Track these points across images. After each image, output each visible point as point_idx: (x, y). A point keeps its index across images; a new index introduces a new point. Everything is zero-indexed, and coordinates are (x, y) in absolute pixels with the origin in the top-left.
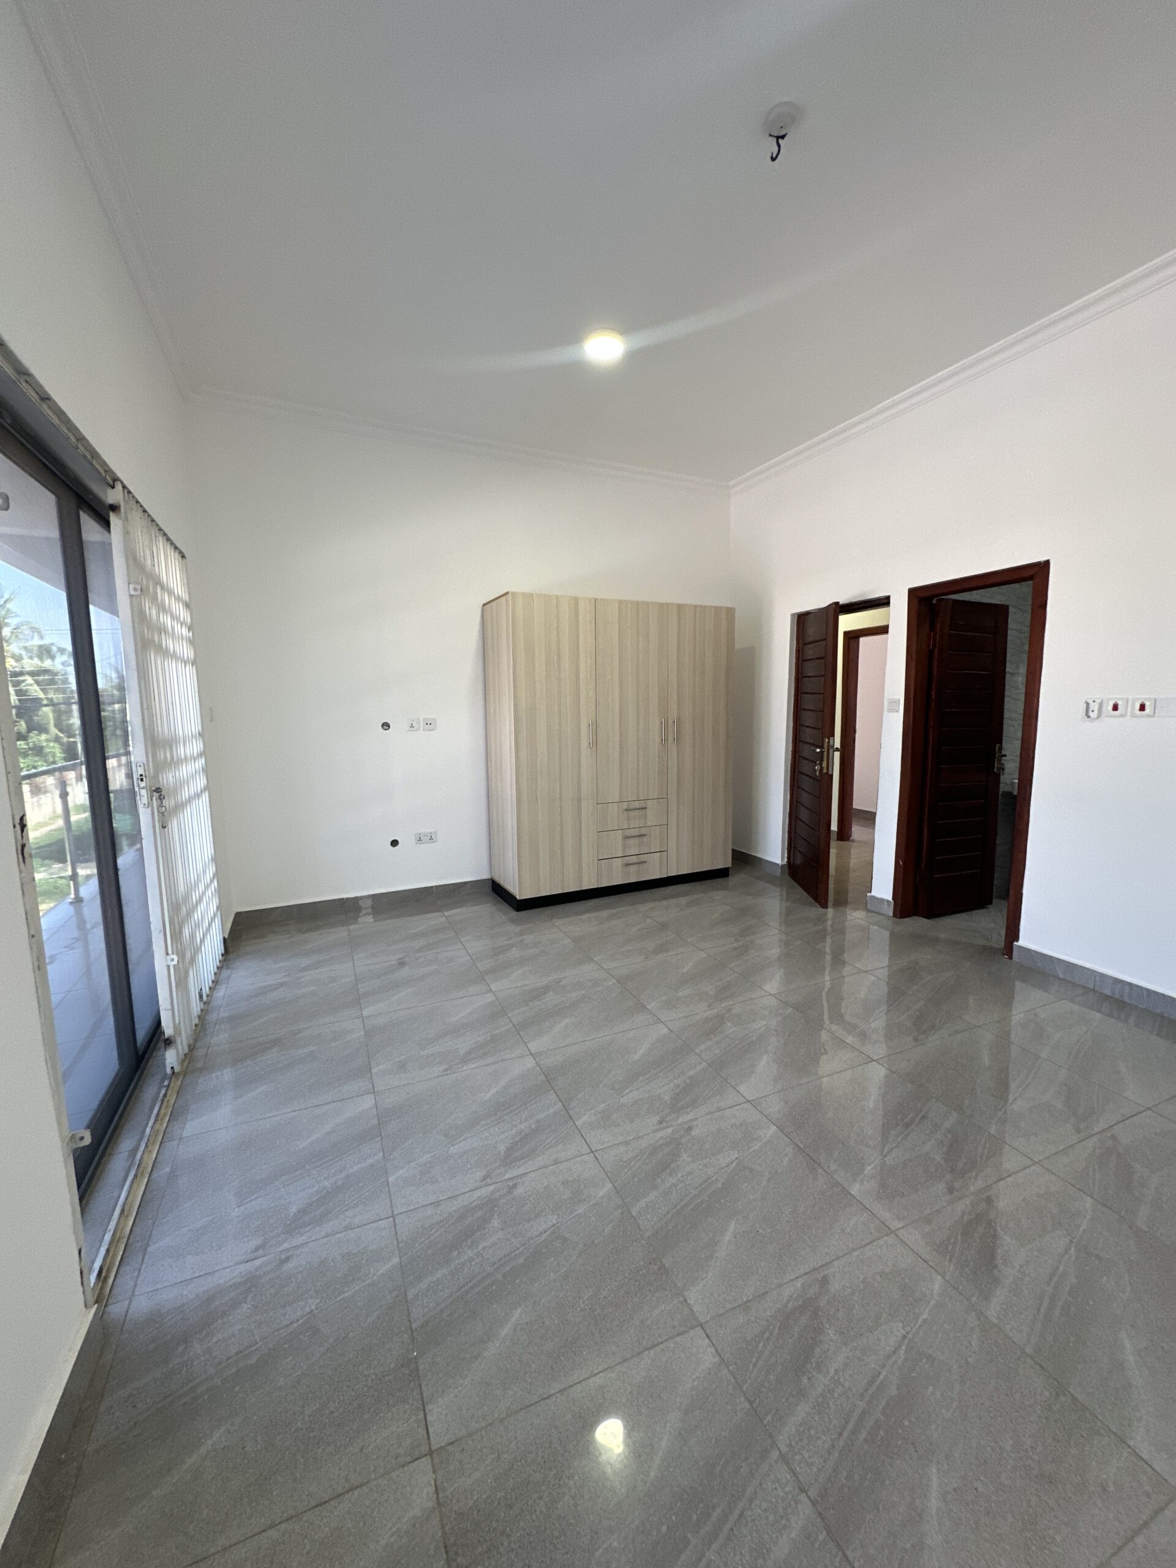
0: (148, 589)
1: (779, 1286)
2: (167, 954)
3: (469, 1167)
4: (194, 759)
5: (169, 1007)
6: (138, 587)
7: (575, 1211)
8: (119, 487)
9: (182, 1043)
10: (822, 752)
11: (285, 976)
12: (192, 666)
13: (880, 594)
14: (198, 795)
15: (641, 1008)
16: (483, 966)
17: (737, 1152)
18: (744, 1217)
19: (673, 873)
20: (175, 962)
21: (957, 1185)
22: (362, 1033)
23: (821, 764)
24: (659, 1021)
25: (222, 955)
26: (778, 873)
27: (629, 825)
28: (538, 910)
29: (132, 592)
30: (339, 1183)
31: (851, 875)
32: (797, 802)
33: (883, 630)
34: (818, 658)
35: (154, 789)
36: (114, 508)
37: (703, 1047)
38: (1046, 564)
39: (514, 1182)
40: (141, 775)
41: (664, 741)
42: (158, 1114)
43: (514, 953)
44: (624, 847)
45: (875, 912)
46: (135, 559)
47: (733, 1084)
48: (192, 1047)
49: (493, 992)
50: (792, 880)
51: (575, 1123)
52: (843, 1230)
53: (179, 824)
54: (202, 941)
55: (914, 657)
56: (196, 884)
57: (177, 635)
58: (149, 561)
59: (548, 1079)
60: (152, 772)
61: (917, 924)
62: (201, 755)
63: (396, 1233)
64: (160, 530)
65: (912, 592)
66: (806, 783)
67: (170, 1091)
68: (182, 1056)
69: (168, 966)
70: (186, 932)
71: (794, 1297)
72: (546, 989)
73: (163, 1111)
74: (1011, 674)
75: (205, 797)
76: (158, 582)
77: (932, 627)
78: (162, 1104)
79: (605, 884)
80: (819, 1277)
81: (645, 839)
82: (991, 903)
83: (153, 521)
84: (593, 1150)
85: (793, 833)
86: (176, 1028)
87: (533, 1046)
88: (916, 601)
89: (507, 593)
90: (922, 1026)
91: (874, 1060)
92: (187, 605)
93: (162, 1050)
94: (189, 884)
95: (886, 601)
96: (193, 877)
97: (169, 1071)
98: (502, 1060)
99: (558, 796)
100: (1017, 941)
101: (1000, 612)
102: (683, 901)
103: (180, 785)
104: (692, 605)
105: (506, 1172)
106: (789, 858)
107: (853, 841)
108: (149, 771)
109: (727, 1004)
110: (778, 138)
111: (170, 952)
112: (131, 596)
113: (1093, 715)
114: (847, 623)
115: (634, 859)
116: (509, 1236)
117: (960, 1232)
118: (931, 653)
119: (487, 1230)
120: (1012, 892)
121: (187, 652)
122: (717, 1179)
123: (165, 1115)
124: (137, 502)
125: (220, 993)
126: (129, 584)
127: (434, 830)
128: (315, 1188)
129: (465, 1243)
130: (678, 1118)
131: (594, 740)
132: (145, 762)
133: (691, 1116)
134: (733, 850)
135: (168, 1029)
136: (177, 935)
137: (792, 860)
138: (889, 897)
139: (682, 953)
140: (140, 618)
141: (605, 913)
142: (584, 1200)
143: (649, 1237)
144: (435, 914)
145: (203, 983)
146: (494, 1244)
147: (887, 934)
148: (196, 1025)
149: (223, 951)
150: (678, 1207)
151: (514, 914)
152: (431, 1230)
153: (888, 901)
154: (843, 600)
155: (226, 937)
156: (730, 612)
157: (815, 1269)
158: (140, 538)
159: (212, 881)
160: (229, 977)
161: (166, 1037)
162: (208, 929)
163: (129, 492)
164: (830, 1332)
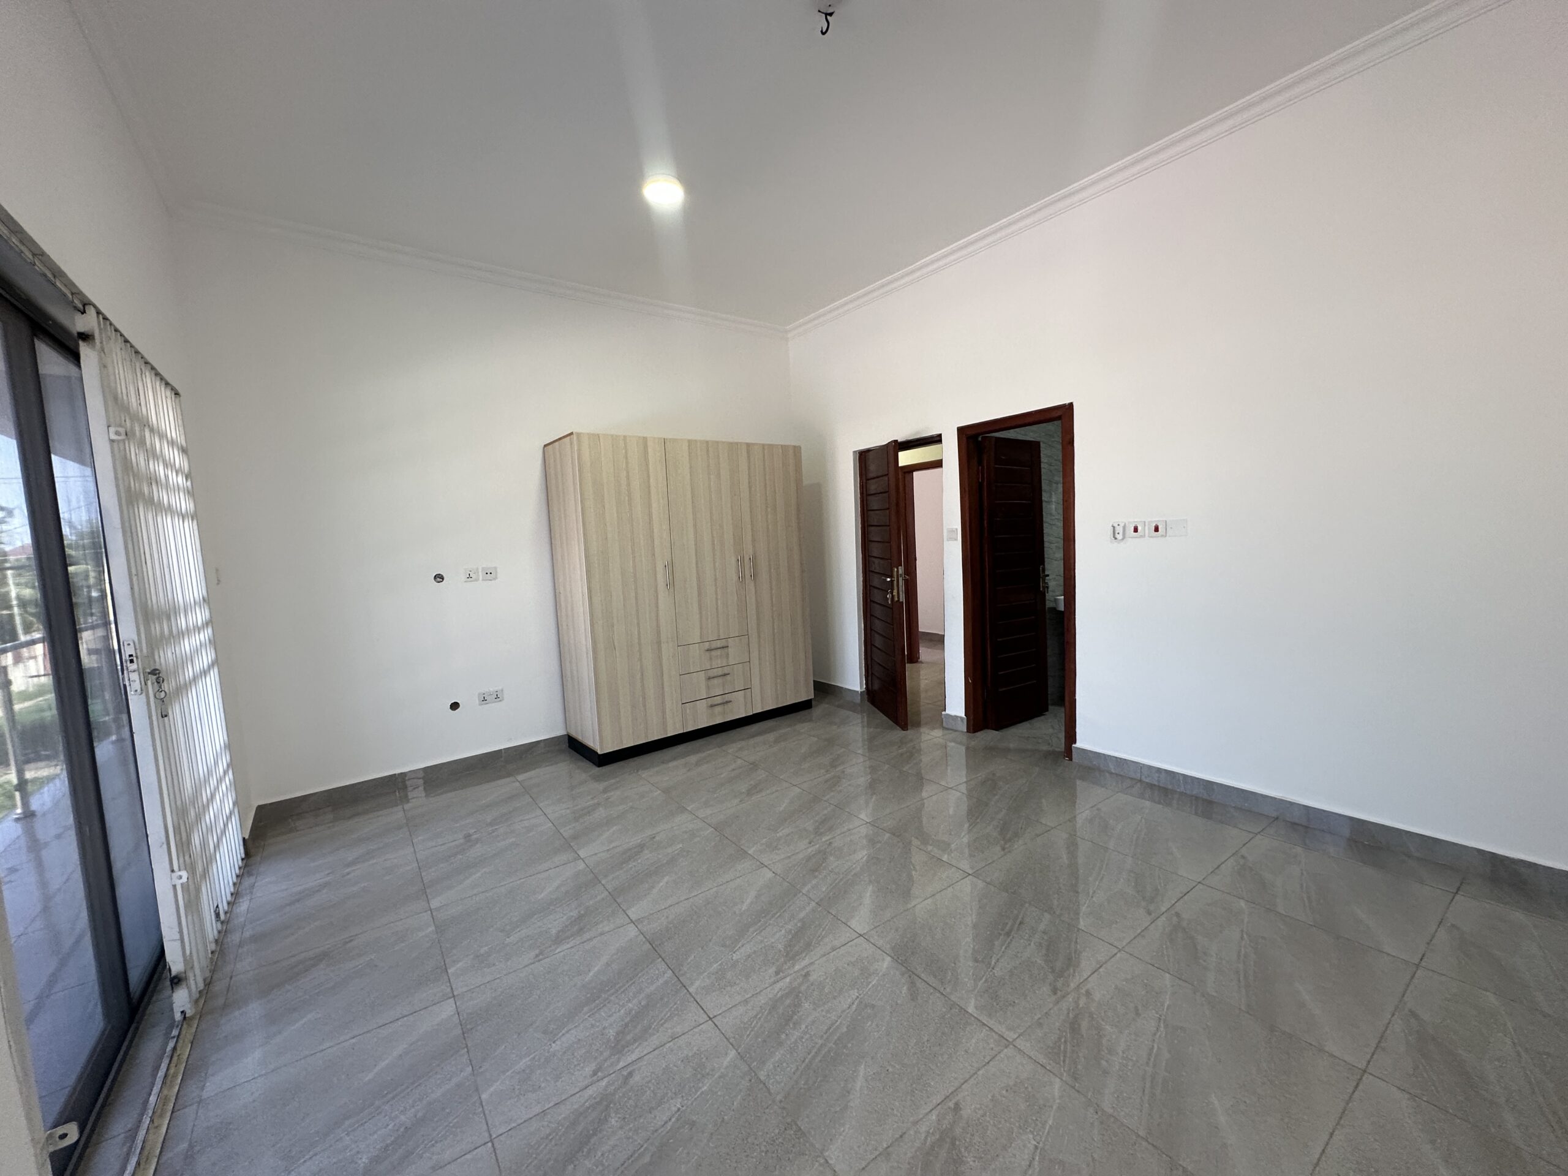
0: (134, 434)
1: (915, 1123)
2: (173, 871)
3: (576, 1063)
4: (198, 629)
5: (178, 936)
6: (122, 430)
7: (700, 1088)
8: (91, 311)
9: (196, 981)
10: (892, 581)
11: (329, 874)
12: (192, 520)
13: (933, 432)
14: (205, 673)
15: (743, 854)
16: (567, 831)
17: (856, 991)
18: (872, 1058)
19: (758, 709)
20: (184, 879)
21: (1059, 984)
22: (432, 928)
23: (892, 593)
24: (763, 865)
25: (242, 859)
26: (858, 700)
27: (711, 665)
28: (621, 763)
29: (113, 437)
30: (420, 1115)
31: (923, 695)
32: (871, 630)
33: (938, 464)
34: (881, 493)
35: (148, 670)
36: (85, 337)
37: (809, 886)
38: (1071, 405)
39: (629, 1070)
40: (131, 656)
41: (741, 579)
42: (166, 1076)
43: (601, 813)
44: (708, 688)
45: (951, 730)
46: (116, 398)
47: (844, 920)
48: (208, 981)
49: (582, 859)
50: (871, 705)
51: (688, 991)
52: (966, 1051)
53: (183, 713)
54: (217, 847)
55: (967, 489)
56: (207, 781)
57: (172, 486)
58: (133, 400)
59: (655, 945)
60: (145, 651)
61: (989, 736)
62: (207, 624)
63: (497, 1160)
64: (146, 363)
65: (961, 431)
66: (878, 611)
67: (181, 1041)
68: (196, 995)
69: (174, 886)
70: (196, 839)
71: (931, 1131)
72: (641, 847)
73: (172, 1071)
74: (1046, 502)
75: (214, 674)
76: (145, 424)
77: (980, 463)
78: (170, 1061)
79: (690, 728)
80: (951, 1104)
81: (728, 677)
82: (1047, 710)
83: (137, 352)
84: (711, 1016)
85: (869, 658)
86: (188, 961)
87: (634, 913)
88: (965, 439)
89: (572, 434)
90: (1007, 835)
91: (970, 875)
92: (184, 451)
93: (168, 992)
94: (197, 781)
95: (938, 438)
96: (202, 770)
97: (178, 1017)
98: (602, 934)
99: (637, 641)
100: (1075, 743)
101: (1033, 447)
102: (771, 737)
103: (183, 662)
104: (760, 444)
105: (619, 1061)
106: (867, 684)
107: (922, 662)
108: (141, 650)
109: (828, 838)
110: (826, 14)
111: (176, 867)
112: (112, 441)
113: (1119, 537)
114: (905, 458)
115: (718, 700)
116: (630, 1134)
117: (1068, 1031)
118: (981, 485)
119: (605, 1133)
120: (1067, 698)
121: (184, 503)
122: (841, 1023)
123: (175, 1076)
124: (116, 330)
125: (243, 906)
126: (108, 427)
127: (500, 688)
128: (390, 1127)
129: (580, 1154)
130: (794, 966)
131: (671, 582)
132: (136, 641)
133: (806, 962)
134: (814, 681)
135: (175, 961)
136: (184, 845)
137: (870, 686)
138: (963, 715)
139: (777, 791)
140: (124, 467)
141: (693, 759)
142: (708, 1074)
143: (781, 1102)
144: (507, 780)
145: (219, 900)
146: (614, 1147)
147: (963, 749)
148: (212, 952)
149: (243, 856)
150: (807, 1060)
151: (596, 770)
152: (539, 1146)
153: (961, 717)
154: (901, 438)
155: (247, 837)
156: (797, 450)
157: (947, 1097)
158: (121, 372)
159: (225, 772)
160: (253, 886)
161: (174, 973)
162: (224, 832)
163: (105, 319)
164: (969, 1160)
